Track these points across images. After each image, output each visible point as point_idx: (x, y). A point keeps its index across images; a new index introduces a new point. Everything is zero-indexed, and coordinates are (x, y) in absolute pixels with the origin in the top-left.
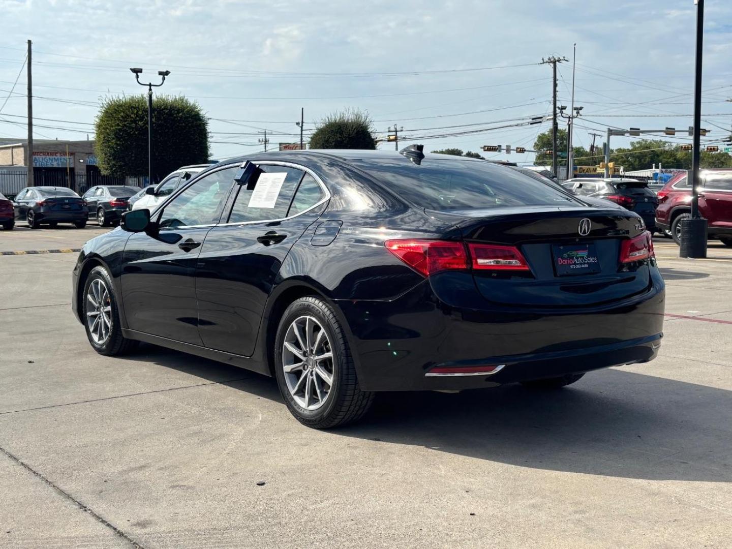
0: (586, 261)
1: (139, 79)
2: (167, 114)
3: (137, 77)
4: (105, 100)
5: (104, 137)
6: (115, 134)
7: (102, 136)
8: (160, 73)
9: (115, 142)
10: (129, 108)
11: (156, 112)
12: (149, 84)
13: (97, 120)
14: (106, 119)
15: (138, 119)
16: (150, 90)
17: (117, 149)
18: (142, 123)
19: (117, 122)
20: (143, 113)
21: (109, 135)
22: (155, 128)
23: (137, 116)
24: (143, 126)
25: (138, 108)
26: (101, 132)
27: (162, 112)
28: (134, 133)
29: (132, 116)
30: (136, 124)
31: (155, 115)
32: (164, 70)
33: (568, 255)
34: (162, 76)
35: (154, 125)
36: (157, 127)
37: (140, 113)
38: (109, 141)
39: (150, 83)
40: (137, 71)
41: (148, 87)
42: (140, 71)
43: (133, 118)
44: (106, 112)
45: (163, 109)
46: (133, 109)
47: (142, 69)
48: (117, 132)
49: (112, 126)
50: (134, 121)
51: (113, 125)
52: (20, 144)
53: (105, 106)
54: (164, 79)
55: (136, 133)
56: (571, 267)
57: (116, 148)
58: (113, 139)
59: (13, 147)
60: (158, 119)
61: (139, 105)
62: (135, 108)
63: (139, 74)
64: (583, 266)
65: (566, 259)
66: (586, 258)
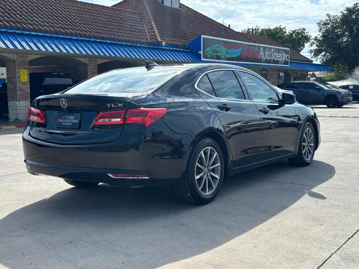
0: (72, 121)
33: (64, 117)
56: (63, 124)
64: (69, 124)
65: (62, 119)
66: (72, 120)
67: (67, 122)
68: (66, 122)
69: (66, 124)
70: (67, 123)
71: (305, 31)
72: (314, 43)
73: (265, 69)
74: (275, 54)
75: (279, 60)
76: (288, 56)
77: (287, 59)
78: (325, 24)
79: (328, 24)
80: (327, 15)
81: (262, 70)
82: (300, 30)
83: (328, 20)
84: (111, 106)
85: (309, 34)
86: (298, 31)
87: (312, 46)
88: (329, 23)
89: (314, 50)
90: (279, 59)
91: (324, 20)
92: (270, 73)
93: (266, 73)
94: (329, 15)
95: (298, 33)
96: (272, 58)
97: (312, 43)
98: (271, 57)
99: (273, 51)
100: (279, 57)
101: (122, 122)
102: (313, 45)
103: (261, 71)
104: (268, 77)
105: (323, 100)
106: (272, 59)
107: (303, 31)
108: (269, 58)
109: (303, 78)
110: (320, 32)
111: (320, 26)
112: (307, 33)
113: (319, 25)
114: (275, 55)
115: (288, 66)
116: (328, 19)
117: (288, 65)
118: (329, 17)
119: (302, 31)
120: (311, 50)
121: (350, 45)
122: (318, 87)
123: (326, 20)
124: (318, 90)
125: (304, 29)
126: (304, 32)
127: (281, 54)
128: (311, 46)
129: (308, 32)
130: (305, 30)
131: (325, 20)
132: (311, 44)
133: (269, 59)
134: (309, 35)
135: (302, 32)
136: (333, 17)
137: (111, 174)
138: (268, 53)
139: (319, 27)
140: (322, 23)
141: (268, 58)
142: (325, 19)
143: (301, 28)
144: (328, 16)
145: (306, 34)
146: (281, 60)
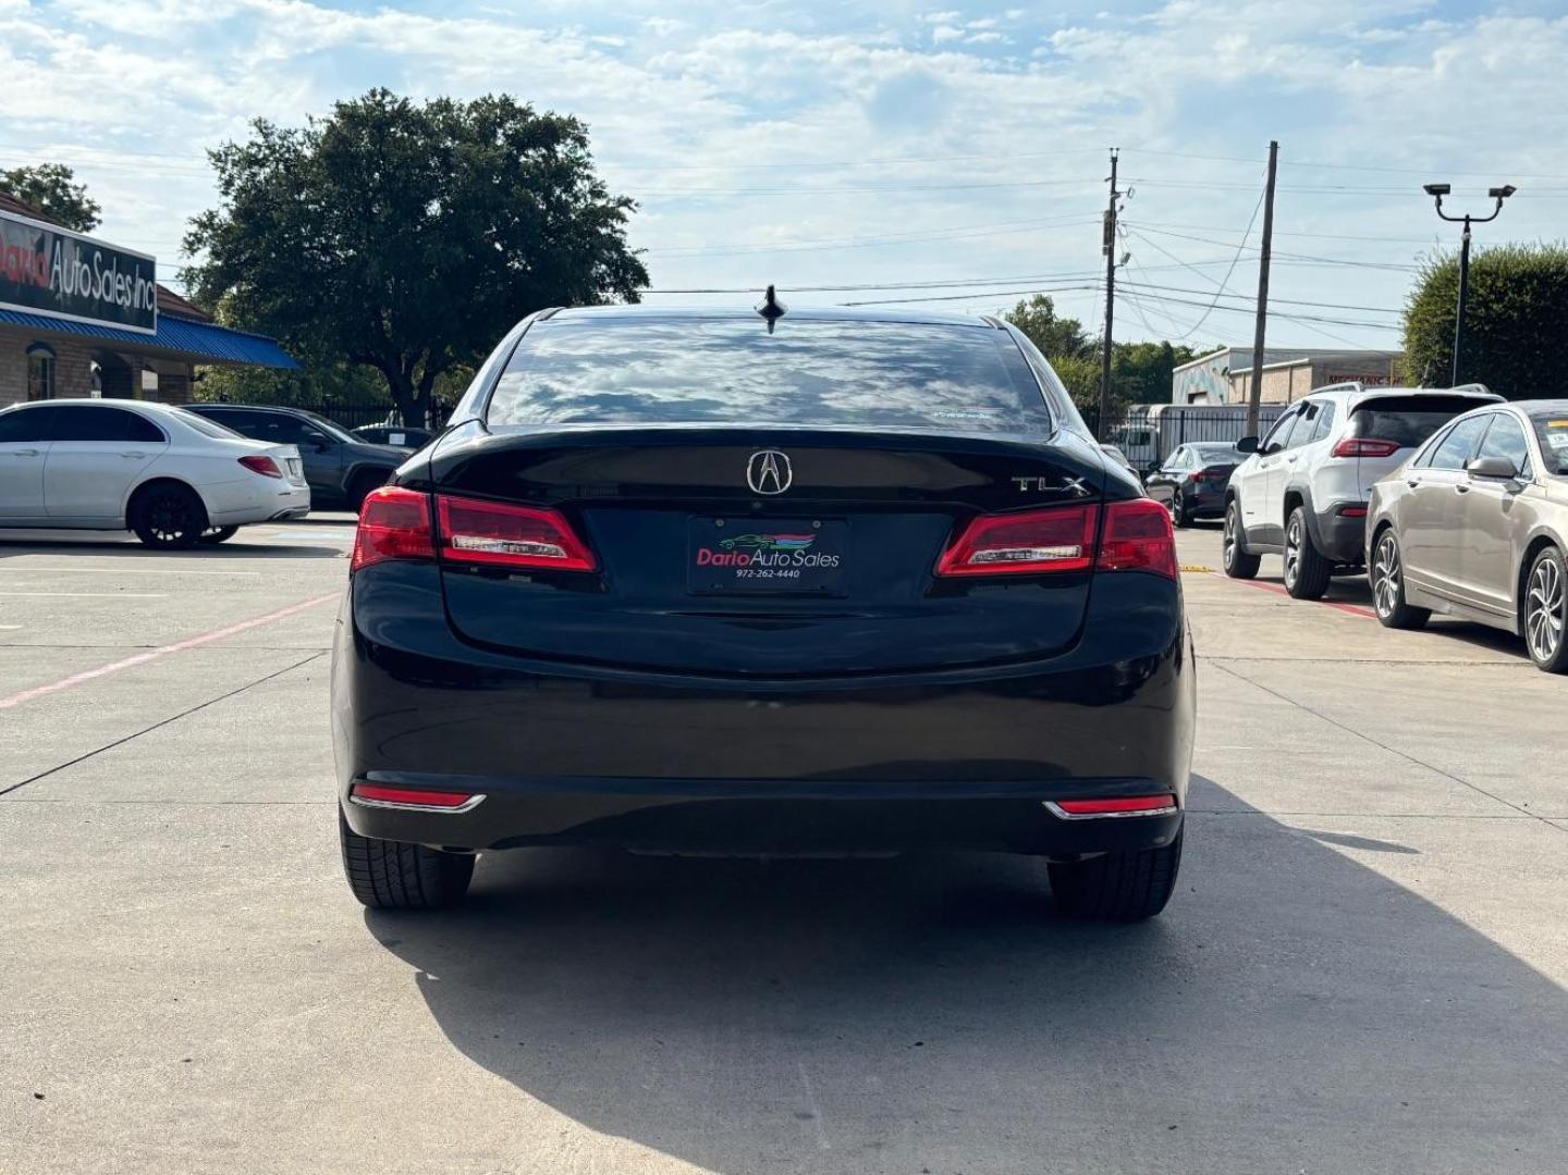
0: (798, 561)
1: (1441, 208)
2: (1560, 284)
3: (1439, 203)
4: (1430, 260)
5: (1419, 340)
6: (1441, 334)
7: (1414, 338)
8: (1493, 193)
9: (1440, 348)
10: (1476, 275)
11: (1535, 282)
12: (1463, 217)
13: (1412, 305)
14: (1426, 300)
15: (1493, 297)
16: (1467, 229)
17: (1443, 364)
18: (1501, 306)
19: (1448, 306)
20: (1505, 285)
21: (1428, 335)
22: (1529, 317)
23: (1492, 292)
24: (1504, 313)
25: (1497, 274)
26: (1413, 329)
27: (1549, 280)
28: (1481, 330)
29: (1481, 291)
30: (1488, 308)
31: (1533, 289)
32: (1501, 186)
33: (738, 542)
34: (1496, 199)
35: (1528, 310)
36: (1533, 315)
37: (1499, 284)
38: (1427, 348)
39: (1468, 216)
40: (1438, 191)
41: (1463, 224)
42: (1445, 189)
43: (1481, 295)
44: (1430, 286)
45: (1554, 274)
46: (1484, 276)
47: (1449, 186)
48: (1445, 328)
49: (1436, 316)
50: (1485, 304)
51: (1439, 312)
52: (1306, 360)
53: (1429, 272)
54: (1500, 204)
55: (1487, 328)
56: (740, 573)
57: (1441, 362)
58: (1437, 342)
59: (1292, 367)
60: (1537, 295)
61: (1498, 268)
62: (1489, 274)
63: (1443, 197)
64: (780, 574)
65: (726, 552)
66: (800, 554)
67: (763, 563)
68: (757, 566)
69: (764, 573)
70: (764, 568)
71: (67, 181)
72: (200, 241)
73: (45, 341)
74: (107, 273)
75: (119, 302)
76: (150, 289)
77: (150, 303)
78: (251, 161)
79: (261, 163)
80: (255, 124)
81: (32, 343)
82: (48, 175)
83: (259, 146)
84: (1033, 486)
85: (87, 195)
86: (39, 178)
87: (195, 251)
88: (266, 158)
89: (202, 270)
90: (119, 297)
91: (243, 145)
92: (63, 358)
93: (44, 360)
94: (263, 125)
95: (35, 184)
96: (97, 291)
97: (192, 238)
98: (93, 290)
99: (98, 259)
100: (119, 291)
101: (1086, 562)
102: (199, 248)
103: (29, 350)
104: (57, 378)
105: (344, 489)
106: (97, 296)
107: (60, 178)
108: (86, 289)
109: (172, 391)
110: (226, 193)
111: (223, 171)
112: (76, 188)
113: (219, 164)
114: (107, 278)
115: (153, 332)
116: (260, 140)
117: (152, 328)
118: (266, 136)
119: (54, 177)
120: (191, 269)
121: (365, 263)
122: (320, 434)
123: (252, 144)
124: (318, 447)
125: (64, 170)
126: (65, 187)
127: (129, 278)
128: (192, 254)
129: (85, 187)
130: (69, 177)
131: (248, 144)
132: (191, 244)
133: (86, 294)
134: (88, 202)
135: (57, 181)
136: (280, 138)
137: (1056, 801)
138: (80, 269)
139: (218, 173)
140: (232, 154)
141: (82, 289)
142: (245, 137)
143: (52, 167)
144: (261, 131)
145: (72, 192)
146: (128, 303)
